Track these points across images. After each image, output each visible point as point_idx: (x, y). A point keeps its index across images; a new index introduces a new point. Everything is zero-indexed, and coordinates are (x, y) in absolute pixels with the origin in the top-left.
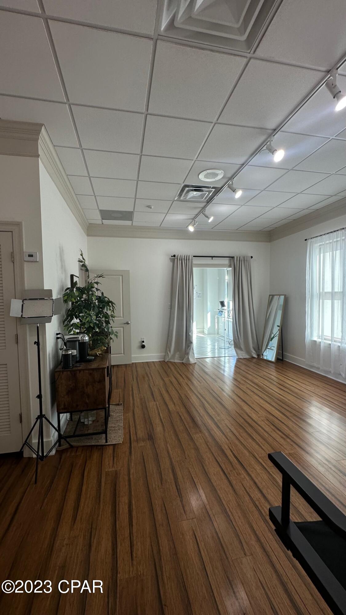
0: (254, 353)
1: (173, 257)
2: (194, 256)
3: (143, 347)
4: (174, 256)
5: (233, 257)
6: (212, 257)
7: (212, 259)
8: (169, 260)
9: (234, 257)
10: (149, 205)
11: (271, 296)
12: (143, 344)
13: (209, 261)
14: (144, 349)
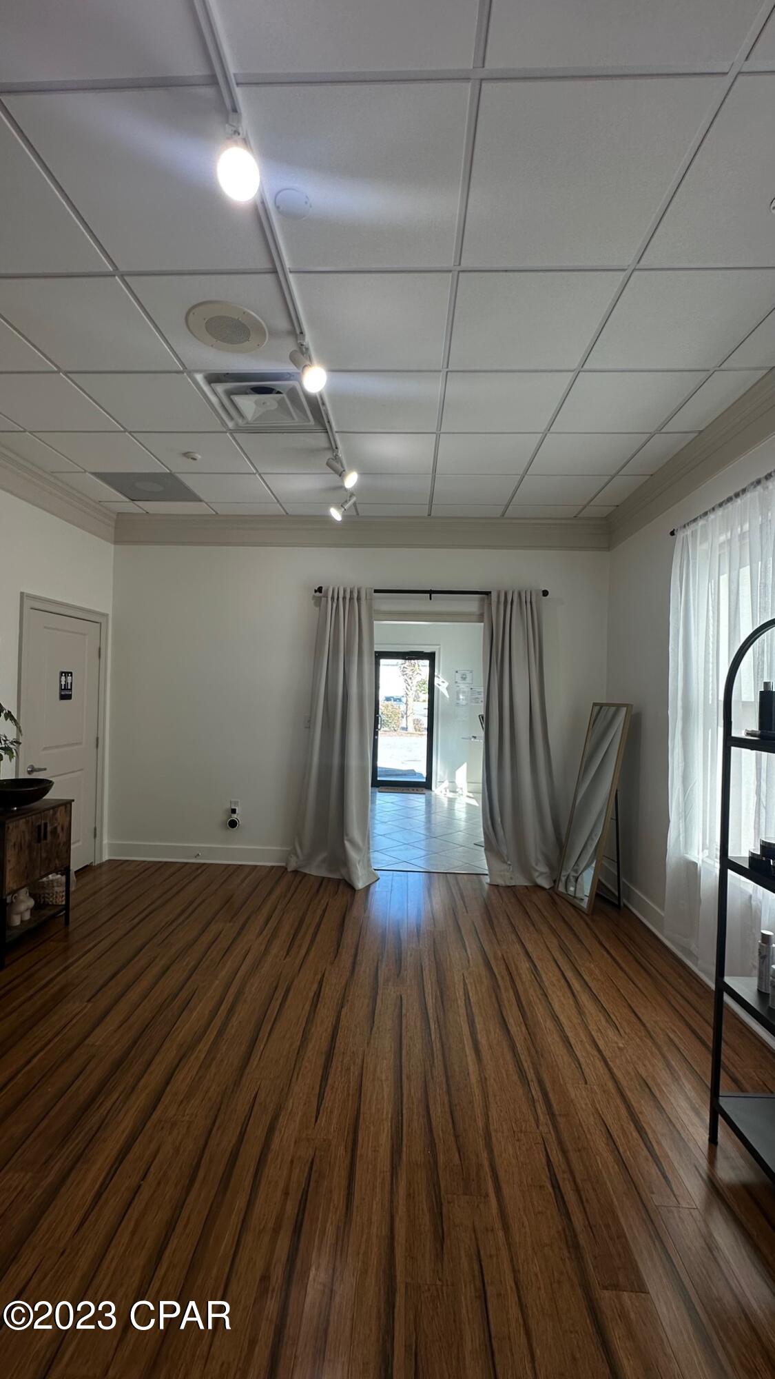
0: (541, 874)
1: (318, 594)
2: (376, 591)
3: (233, 824)
4: (320, 590)
5: (488, 593)
6: (431, 592)
7: (431, 599)
8: (313, 602)
9: (490, 592)
10: (186, 450)
11: (597, 709)
12: (234, 817)
13: (421, 603)
14: (235, 829)
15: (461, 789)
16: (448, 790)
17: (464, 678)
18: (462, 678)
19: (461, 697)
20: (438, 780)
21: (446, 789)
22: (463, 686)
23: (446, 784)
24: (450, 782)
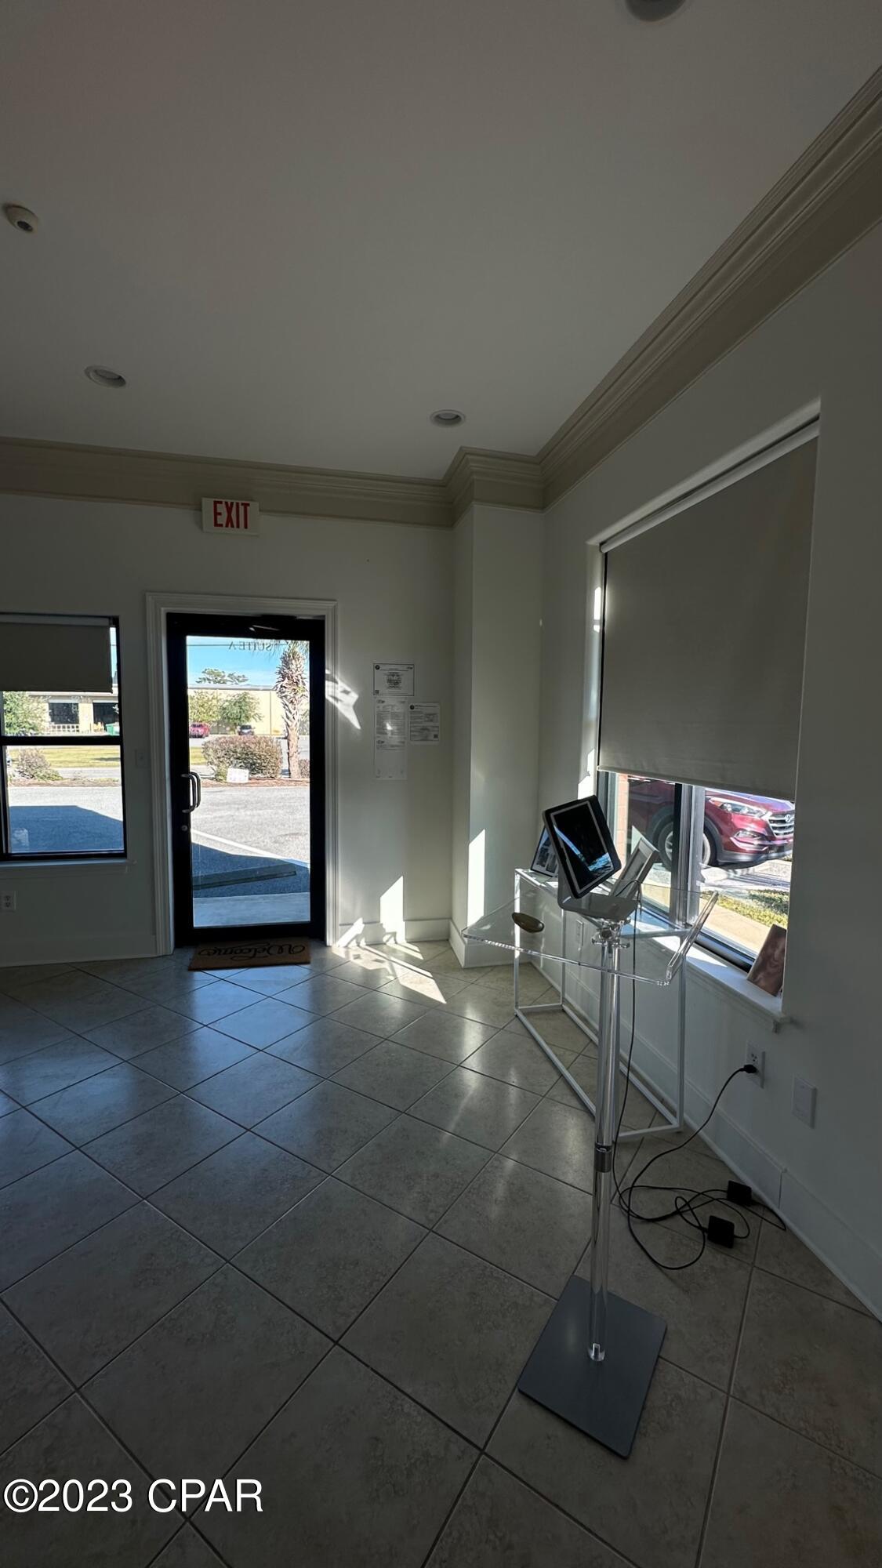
15: (394, 934)
16: (363, 943)
17: (394, 682)
18: (389, 681)
19: (389, 728)
20: (340, 921)
21: (357, 937)
22: (393, 702)
23: (358, 927)
24: (364, 923)
